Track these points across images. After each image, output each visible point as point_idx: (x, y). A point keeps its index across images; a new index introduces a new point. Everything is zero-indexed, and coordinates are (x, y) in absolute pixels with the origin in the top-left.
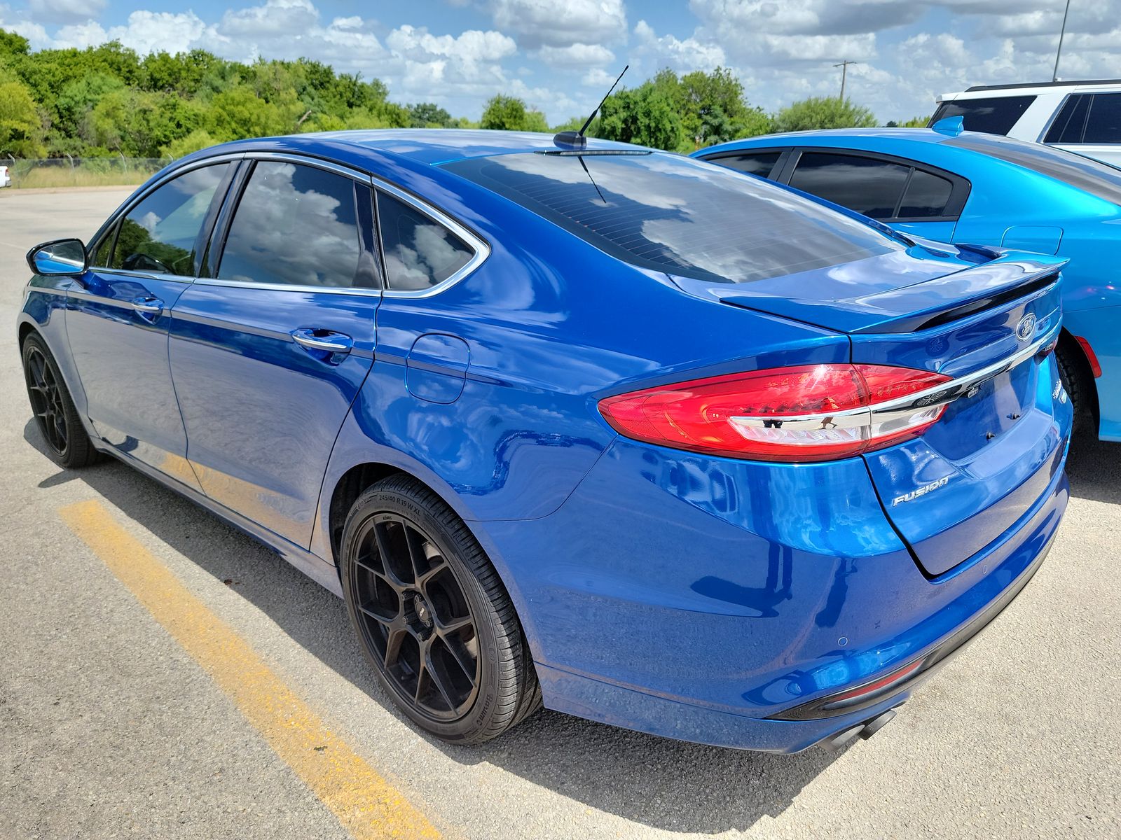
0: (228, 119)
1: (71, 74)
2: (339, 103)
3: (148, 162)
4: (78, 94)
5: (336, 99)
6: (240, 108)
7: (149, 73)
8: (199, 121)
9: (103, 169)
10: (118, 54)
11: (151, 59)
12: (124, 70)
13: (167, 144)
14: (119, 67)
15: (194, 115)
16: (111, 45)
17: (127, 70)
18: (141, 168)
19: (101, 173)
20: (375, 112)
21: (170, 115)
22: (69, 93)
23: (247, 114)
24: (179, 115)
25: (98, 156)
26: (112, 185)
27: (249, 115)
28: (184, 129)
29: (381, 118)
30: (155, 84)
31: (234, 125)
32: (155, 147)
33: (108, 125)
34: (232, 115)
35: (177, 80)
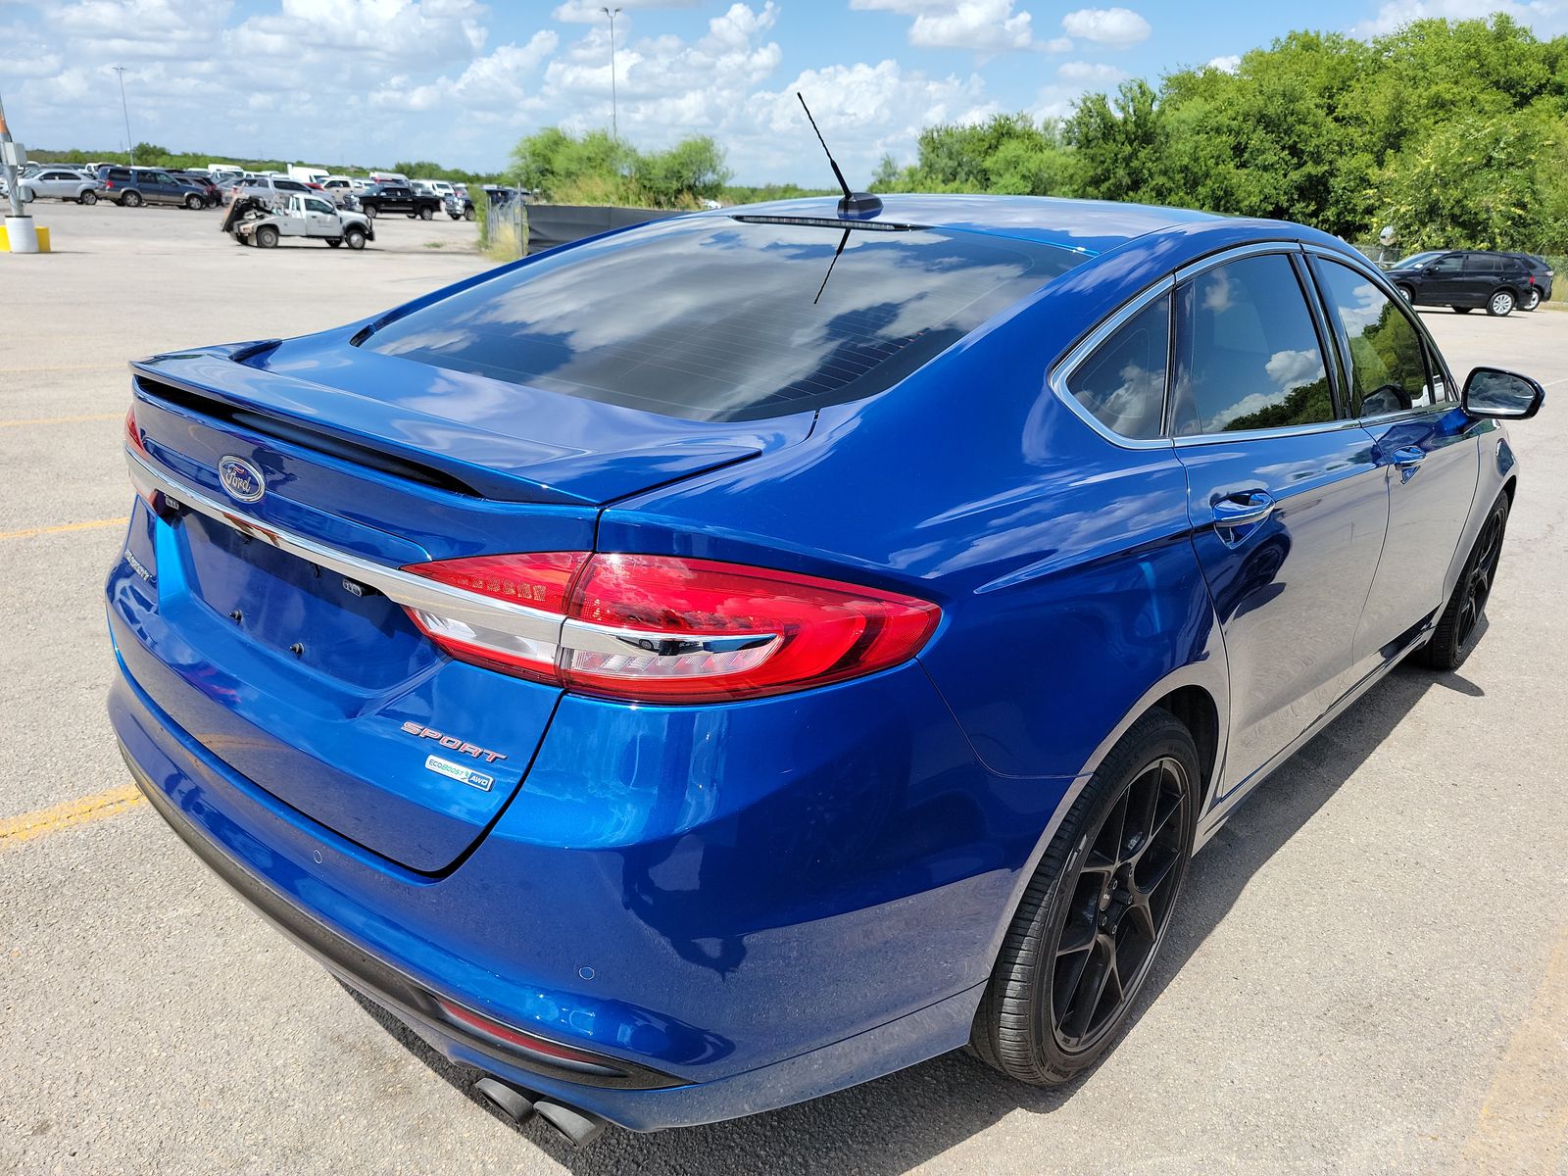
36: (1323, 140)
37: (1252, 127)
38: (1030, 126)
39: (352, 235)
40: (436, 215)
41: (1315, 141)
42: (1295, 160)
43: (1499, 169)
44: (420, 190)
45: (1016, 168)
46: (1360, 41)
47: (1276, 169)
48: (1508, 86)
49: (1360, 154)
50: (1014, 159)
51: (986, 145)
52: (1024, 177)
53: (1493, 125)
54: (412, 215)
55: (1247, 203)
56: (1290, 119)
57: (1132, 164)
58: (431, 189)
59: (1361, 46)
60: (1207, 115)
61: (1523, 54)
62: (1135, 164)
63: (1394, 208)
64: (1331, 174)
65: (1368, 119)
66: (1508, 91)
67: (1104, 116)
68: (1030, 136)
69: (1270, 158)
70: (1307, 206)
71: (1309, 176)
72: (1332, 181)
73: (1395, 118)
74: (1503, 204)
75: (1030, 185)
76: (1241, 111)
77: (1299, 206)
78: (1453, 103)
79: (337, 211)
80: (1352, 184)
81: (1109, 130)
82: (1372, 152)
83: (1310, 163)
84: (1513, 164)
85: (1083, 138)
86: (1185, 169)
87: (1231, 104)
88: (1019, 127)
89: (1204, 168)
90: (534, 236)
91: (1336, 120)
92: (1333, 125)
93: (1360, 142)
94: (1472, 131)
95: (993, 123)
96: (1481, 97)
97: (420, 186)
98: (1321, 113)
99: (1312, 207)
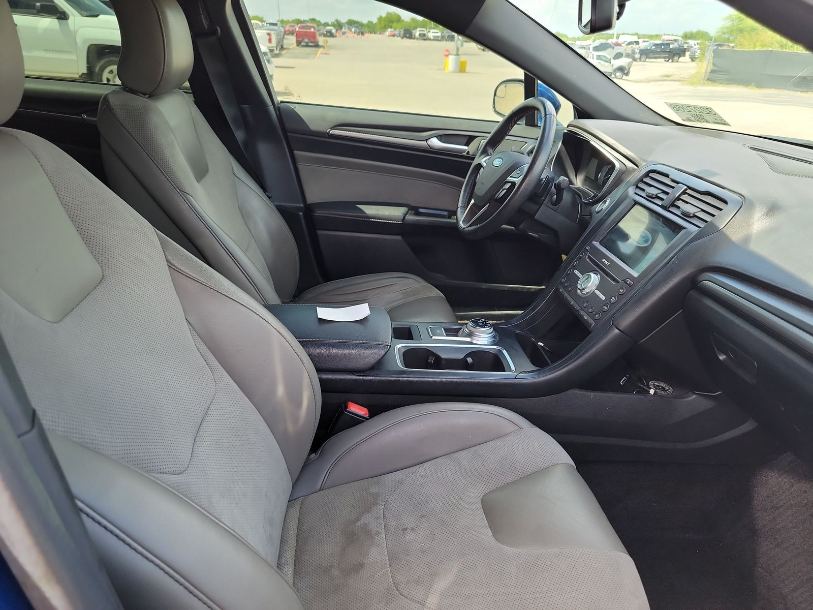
39: (617, 72)
40: (681, 59)
44: (687, 45)
54: (667, 60)
58: (693, 45)
79: (612, 60)
90: (715, 68)
97: (687, 43)
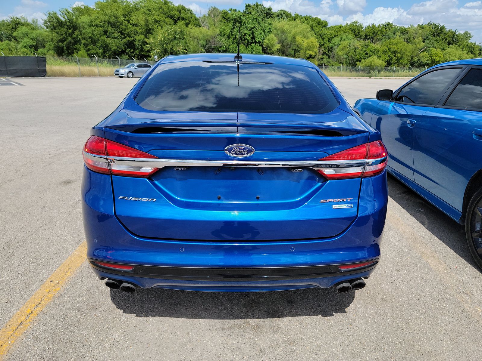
0: (388, 51)
1: (336, 34)
2: (444, 43)
3: (351, 68)
4: (336, 42)
5: (443, 41)
6: (395, 46)
7: (365, 33)
8: (375, 52)
9: (334, 70)
10: (356, 26)
11: (368, 27)
12: (357, 32)
13: (360, 61)
14: (355, 31)
15: (374, 50)
16: (354, 23)
17: (358, 32)
18: (348, 70)
19: (333, 72)
20: (461, 47)
21: (365, 50)
22: (333, 42)
23: (396, 49)
24: (368, 50)
25: (334, 65)
26: (335, 76)
27: (397, 49)
28: (368, 55)
29: (463, 49)
30: (366, 38)
31: (389, 53)
32: (355, 62)
33: (341, 53)
34: (390, 49)
35: (375, 36)
36: (129, 30)
37: (107, 25)
38: (27, 21)
41: (127, 31)
42: (123, 36)
43: (178, 40)
45: (27, 36)
46: (129, 1)
47: (118, 38)
48: (171, 17)
49: (140, 35)
50: (26, 33)
51: (11, 28)
52: (32, 39)
53: (173, 28)
55: (113, 49)
56: (118, 24)
57: (73, 36)
59: (130, 2)
60: (91, 21)
61: (172, 9)
62: (74, 36)
63: (155, 51)
64: (134, 40)
65: (140, 25)
66: (171, 19)
67: (58, 19)
68: (28, 25)
69: (116, 35)
70: (131, 50)
71: (128, 41)
72: (135, 42)
73: (147, 25)
74: (182, 49)
75: (35, 42)
76: (102, 20)
77: (128, 50)
78: (160, 21)
80: (140, 43)
81: (60, 24)
82: (143, 34)
83: (128, 37)
84: (181, 39)
85: (52, 26)
86: (90, 38)
87: (98, 18)
88: (22, 21)
89: (97, 38)
91: (131, 24)
92: (131, 26)
93: (139, 31)
94: (169, 29)
95: (11, 20)
96: (166, 20)
98: (127, 22)
99: (132, 50)
